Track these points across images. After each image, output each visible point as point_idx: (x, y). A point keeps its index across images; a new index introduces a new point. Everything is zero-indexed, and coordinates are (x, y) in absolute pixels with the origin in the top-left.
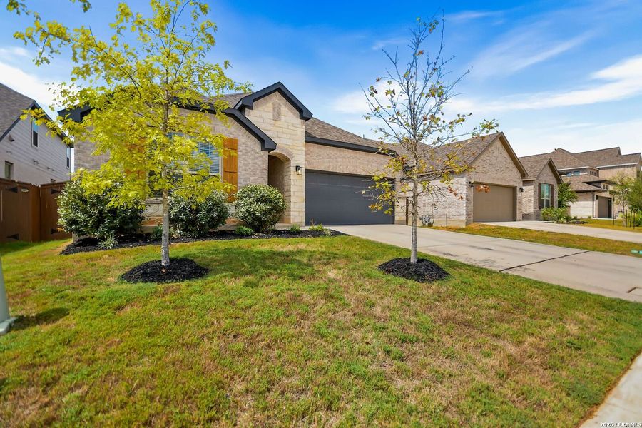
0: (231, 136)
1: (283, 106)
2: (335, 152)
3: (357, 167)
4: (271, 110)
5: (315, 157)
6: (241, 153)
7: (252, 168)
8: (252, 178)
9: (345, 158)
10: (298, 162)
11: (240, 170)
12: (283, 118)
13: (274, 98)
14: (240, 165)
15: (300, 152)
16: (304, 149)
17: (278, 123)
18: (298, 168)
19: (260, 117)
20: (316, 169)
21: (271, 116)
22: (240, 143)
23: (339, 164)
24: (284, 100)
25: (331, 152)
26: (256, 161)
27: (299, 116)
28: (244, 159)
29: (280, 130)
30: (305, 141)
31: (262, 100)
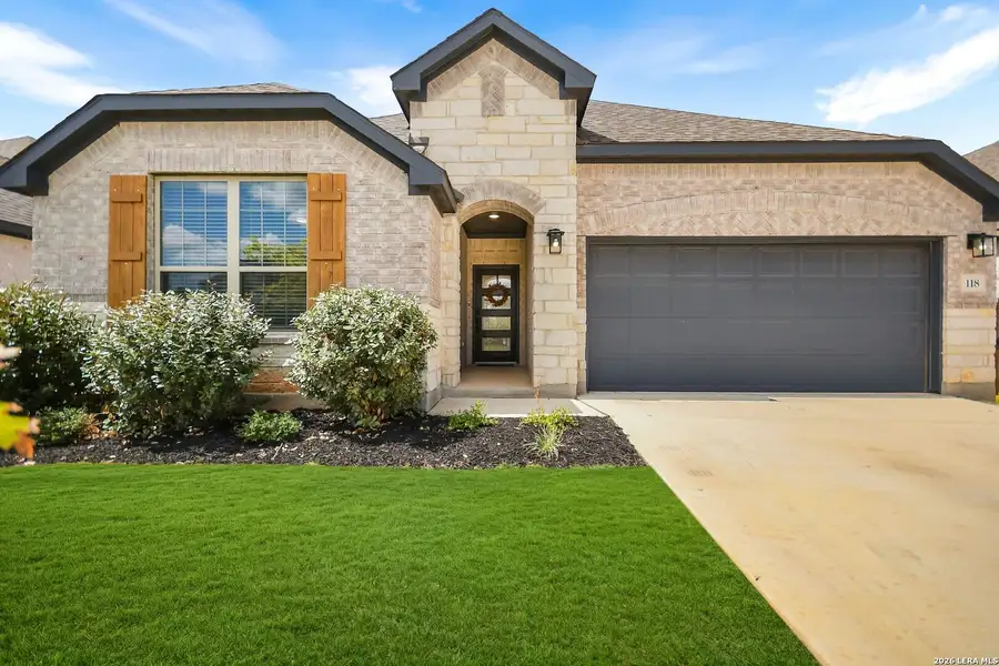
0: (331, 169)
1: (510, 73)
2: (688, 179)
3: (770, 213)
4: (478, 93)
5: (618, 201)
6: (355, 210)
7: (386, 244)
8: (383, 272)
9: (724, 192)
10: (557, 219)
11: (352, 253)
12: (509, 108)
13: (484, 59)
14: (352, 239)
15: (563, 191)
16: (574, 179)
17: (495, 123)
18: (554, 235)
19: (448, 116)
20: (623, 233)
21: (475, 107)
22: (351, 183)
23: (701, 212)
24: (513, 57)
25: (674, 178)
26: (396, 224)
27: (557, 91)
28: (363, 224)
29: (501, 139)
30: (580, 160)
31: (452, 71)
